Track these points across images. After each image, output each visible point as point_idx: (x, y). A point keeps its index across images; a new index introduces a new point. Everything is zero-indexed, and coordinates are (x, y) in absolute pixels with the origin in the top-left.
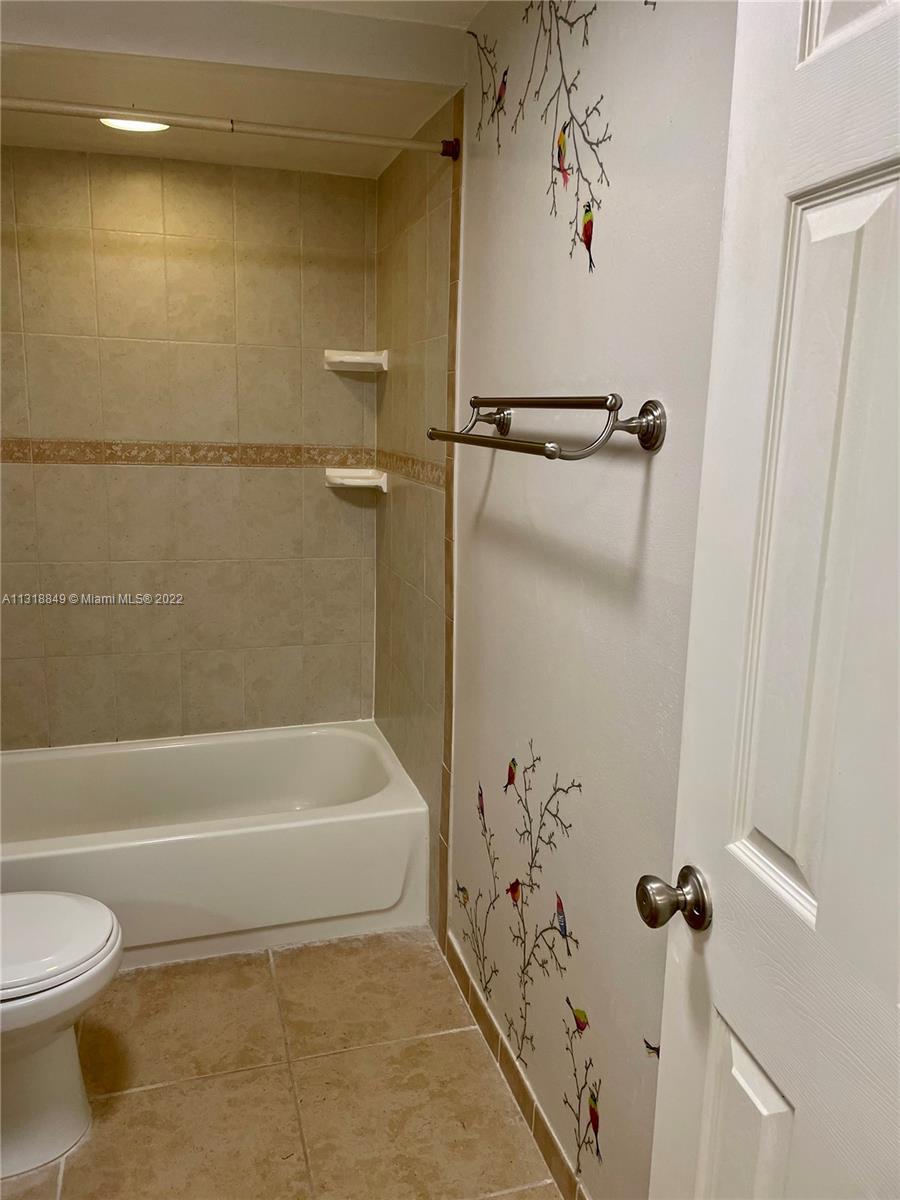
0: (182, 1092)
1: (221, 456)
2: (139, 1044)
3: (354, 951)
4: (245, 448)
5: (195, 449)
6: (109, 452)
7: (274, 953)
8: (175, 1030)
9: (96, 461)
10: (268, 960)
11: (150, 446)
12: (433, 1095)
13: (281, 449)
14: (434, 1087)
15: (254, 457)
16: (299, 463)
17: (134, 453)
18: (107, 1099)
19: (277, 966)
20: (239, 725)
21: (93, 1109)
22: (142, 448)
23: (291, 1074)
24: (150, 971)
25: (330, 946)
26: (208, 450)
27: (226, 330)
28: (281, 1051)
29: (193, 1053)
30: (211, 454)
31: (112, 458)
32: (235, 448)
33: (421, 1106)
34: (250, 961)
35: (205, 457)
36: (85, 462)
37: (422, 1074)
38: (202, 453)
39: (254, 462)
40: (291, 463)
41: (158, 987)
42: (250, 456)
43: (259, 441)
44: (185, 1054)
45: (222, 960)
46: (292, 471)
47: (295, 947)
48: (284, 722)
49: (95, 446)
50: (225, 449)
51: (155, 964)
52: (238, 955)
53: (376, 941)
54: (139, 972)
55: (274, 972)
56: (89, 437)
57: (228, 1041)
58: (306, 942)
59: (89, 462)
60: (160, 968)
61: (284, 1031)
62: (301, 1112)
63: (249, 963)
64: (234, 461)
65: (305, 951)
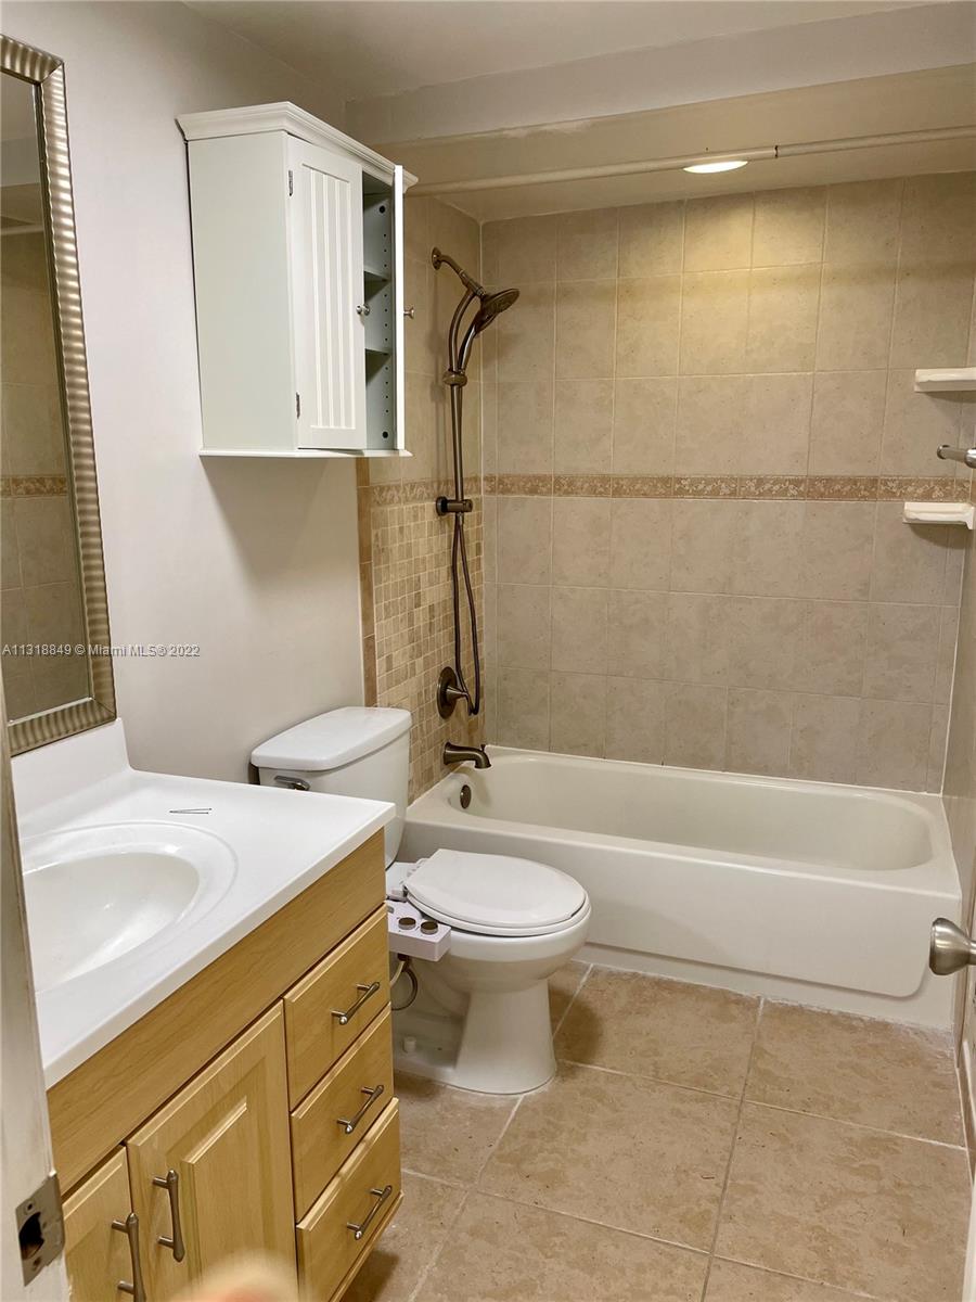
0: (634, 1085)
1: (787, 489)
2: (612, 1033)
3: (852, 1029)
4: (813, 481)
5: (760, 482)
6: (677, 486)
7: (766, 1002)
8: (648, 1034)
9: (666, 496)
10: (758, 1006)
11: (716, 480)
12: (881, 1191)
13: (854, 481)
14: (887, 1183)
15: (822, 490)
16: (873, 496)
17: (701, 487)
18: (572, 1066)
19: (764, 1015)
20: (783, 772)
21: (558, 1070)
22: (708, 483)
23: (740, 1111)
24: (644, 977)
25: (828, 1015)
26: (774, 484)
27: (805, 357)
28: (739, 1088)
29: (656, 1059)
30: (776, 487)
31: (681, 492)
32: (802, 481)
33: (864, 1195)
34: (739, 1000)
35: (770, 490)
36: (655, 496)
37: (877, 1167)
38: (767, 486)
39: (822, 495)
40: (864, 497)
41: (645, 993)
42: (818, 488)
43: (828, 472)
44: (649, 1056)
45: (712, 990)
46: (865, 504)
47: (789, 1003)
48: (833, 777)
49: (665, 481)
50: (791, 482)
51: (651, 974)
52: (730, 992)
53: (883, 1027)
54: (635, 975)
55: (759, 1019)
56: (663, 471)
57: (691, 1061)
58: (803, 1003)
59: (660, 496)
60: (654, 978)
61: (749, 1072)
62: (736, 1148)
63: (737, 1002)
64: (801, 494)
65: (798, 1010)
